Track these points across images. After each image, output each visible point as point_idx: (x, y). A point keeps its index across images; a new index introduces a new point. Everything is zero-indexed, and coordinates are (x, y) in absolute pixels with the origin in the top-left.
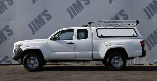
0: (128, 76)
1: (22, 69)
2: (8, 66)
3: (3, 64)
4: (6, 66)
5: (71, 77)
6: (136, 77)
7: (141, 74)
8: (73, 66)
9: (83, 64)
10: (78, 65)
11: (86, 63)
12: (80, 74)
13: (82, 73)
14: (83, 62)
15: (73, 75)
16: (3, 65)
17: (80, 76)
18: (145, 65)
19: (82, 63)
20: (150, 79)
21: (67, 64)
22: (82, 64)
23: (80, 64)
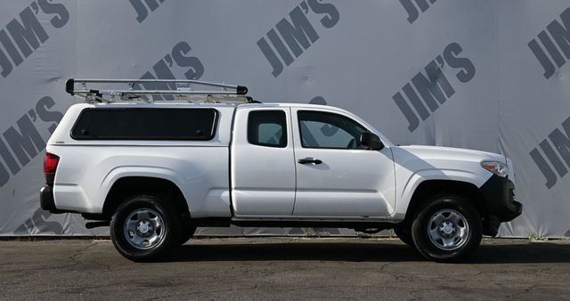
0: (480, 278)
1: (101, 253)
2: (51, 243)
3: (32, 235)
4: (43, 243)
5: (278, 278)
6: (508, 281)
7: (524, 272)
8: (280, 242)
9: (315, 237)
10: (296, 240)
11: (325, 233)
12: (311, 269)
13: (317, 267)
14: (315, 231)
15: (286, 274)
16: (33, 238)
17: (309, 276)
18: (534, 241)
19: (311, 231)
20: (560, 288)
21: (259, 237)
22: (311, 237)
23: (304, 237)
